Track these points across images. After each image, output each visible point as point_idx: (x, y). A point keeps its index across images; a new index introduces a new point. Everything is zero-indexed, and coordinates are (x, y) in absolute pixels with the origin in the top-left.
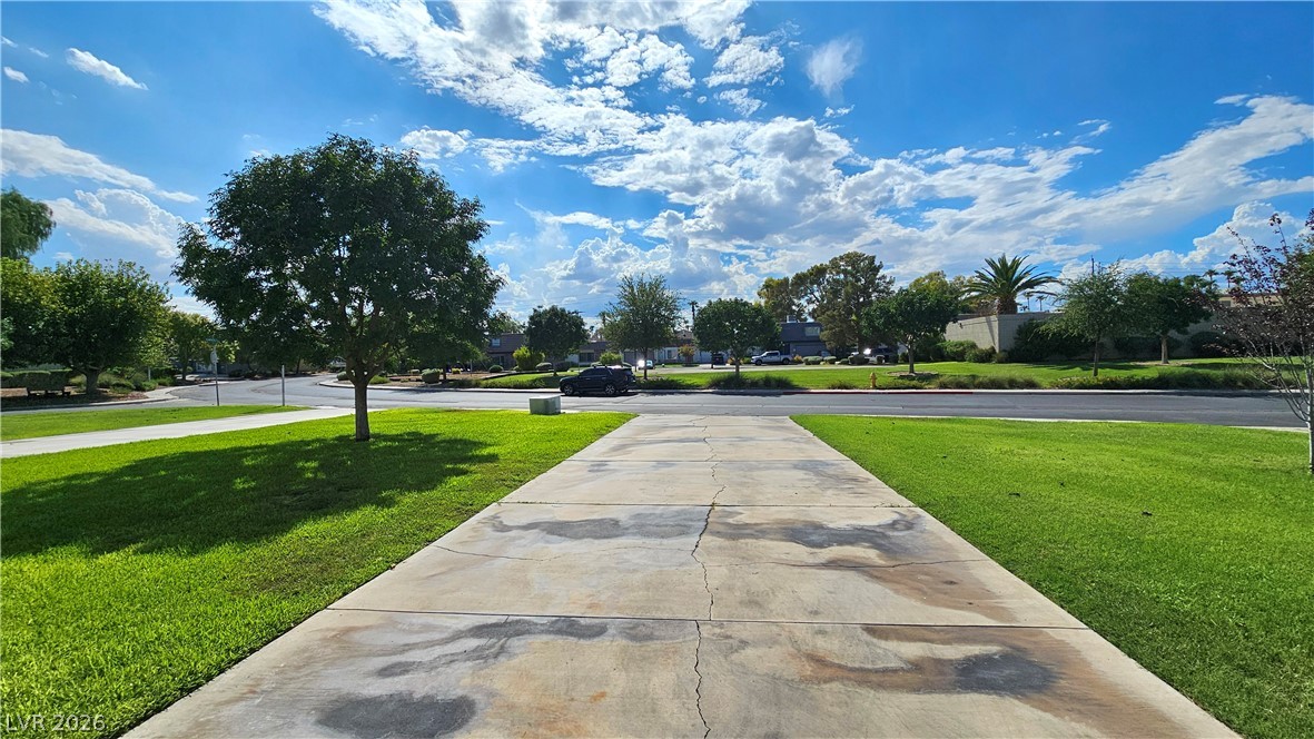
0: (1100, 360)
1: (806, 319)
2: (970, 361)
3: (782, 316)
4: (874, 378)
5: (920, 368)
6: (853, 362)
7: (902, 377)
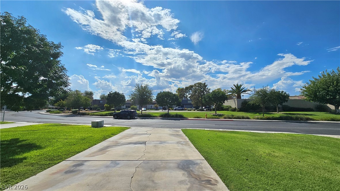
0: (264, 112)
1: (188, 99)
2: (230, 111)
3: (182, 97)
4: (206, 115)
5: (218, 112)
6: (200, 110)
7: (214, 115)
